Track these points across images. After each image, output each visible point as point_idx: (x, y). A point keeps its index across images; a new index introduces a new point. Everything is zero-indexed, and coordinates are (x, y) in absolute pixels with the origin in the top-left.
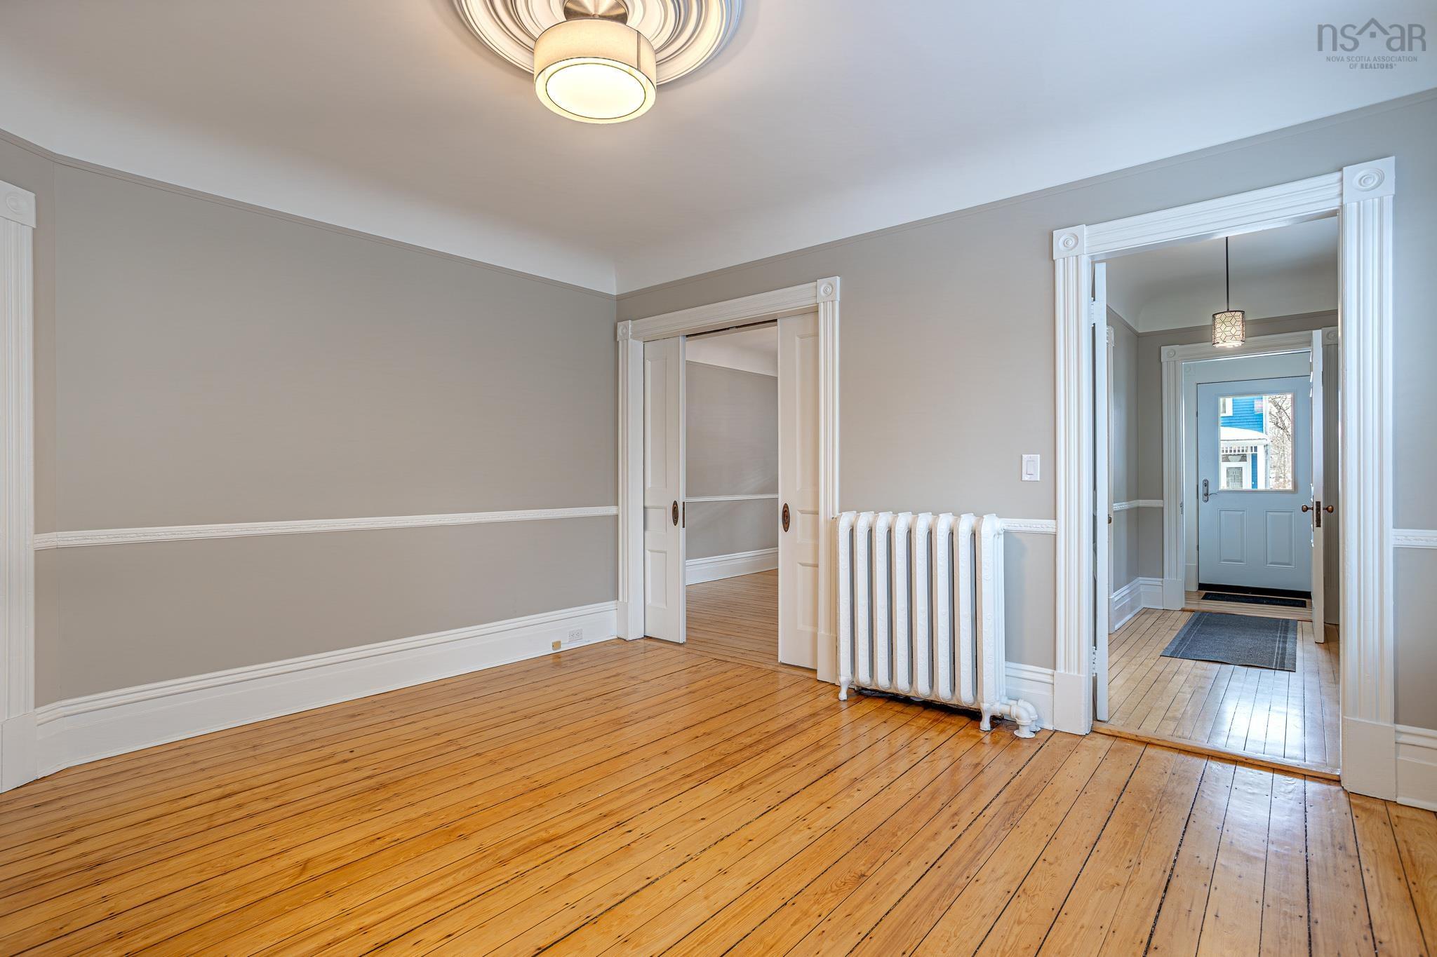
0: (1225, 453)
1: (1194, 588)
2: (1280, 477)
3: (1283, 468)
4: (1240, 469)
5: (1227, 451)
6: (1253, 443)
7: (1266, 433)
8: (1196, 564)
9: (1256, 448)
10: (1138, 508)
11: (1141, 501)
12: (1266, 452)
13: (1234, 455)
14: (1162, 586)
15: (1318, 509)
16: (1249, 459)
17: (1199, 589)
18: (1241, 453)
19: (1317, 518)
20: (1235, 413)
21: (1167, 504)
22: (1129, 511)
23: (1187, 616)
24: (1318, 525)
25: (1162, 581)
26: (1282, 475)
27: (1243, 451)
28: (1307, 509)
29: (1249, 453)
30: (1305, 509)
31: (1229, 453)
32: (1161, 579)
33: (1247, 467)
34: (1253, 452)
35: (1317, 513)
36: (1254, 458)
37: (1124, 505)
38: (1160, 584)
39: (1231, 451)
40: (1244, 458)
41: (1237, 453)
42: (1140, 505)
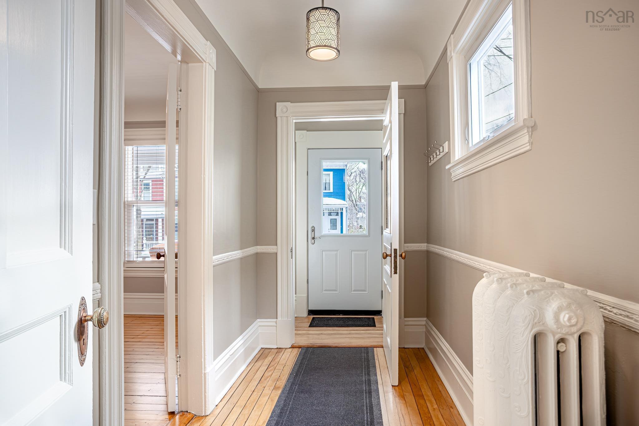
0: (329, 211)
1: (305, 314)
2: (351, 224)
3: (352, 219)
4: (336, 219)
5: (330, 210)
6: (341, 207)
7: (346, 202)
8: (306, 295)
9: (342, 209)
10: (257, 254)
11: (258, 247)
12: (346, 211)
13: (334, 212)
14: (276, 326)
15: (395, 257)
16: (340, 214)
17: (309, 314)
18: (336, 211)
19: (394, 265)
20: (334, 190)
21: (280, 249)
22: (243, 260)
23: (296, 352)
24: (396, 273)
25: (276, 322)
26: (351, 223)
27: (337, 210)
28: (387, 256)
29: (340, 211)
30: (385, 256)
31: (331, 211)
32: (275, 320)
33: (338, 218)
34: (341, 211)
35: (395, 260)
36: (342, 213)
37: (237, 254)
38: (274, 324)
39: (332, 210)
40: (337, 214)
41: (334, 211)
42: (259, 251)
